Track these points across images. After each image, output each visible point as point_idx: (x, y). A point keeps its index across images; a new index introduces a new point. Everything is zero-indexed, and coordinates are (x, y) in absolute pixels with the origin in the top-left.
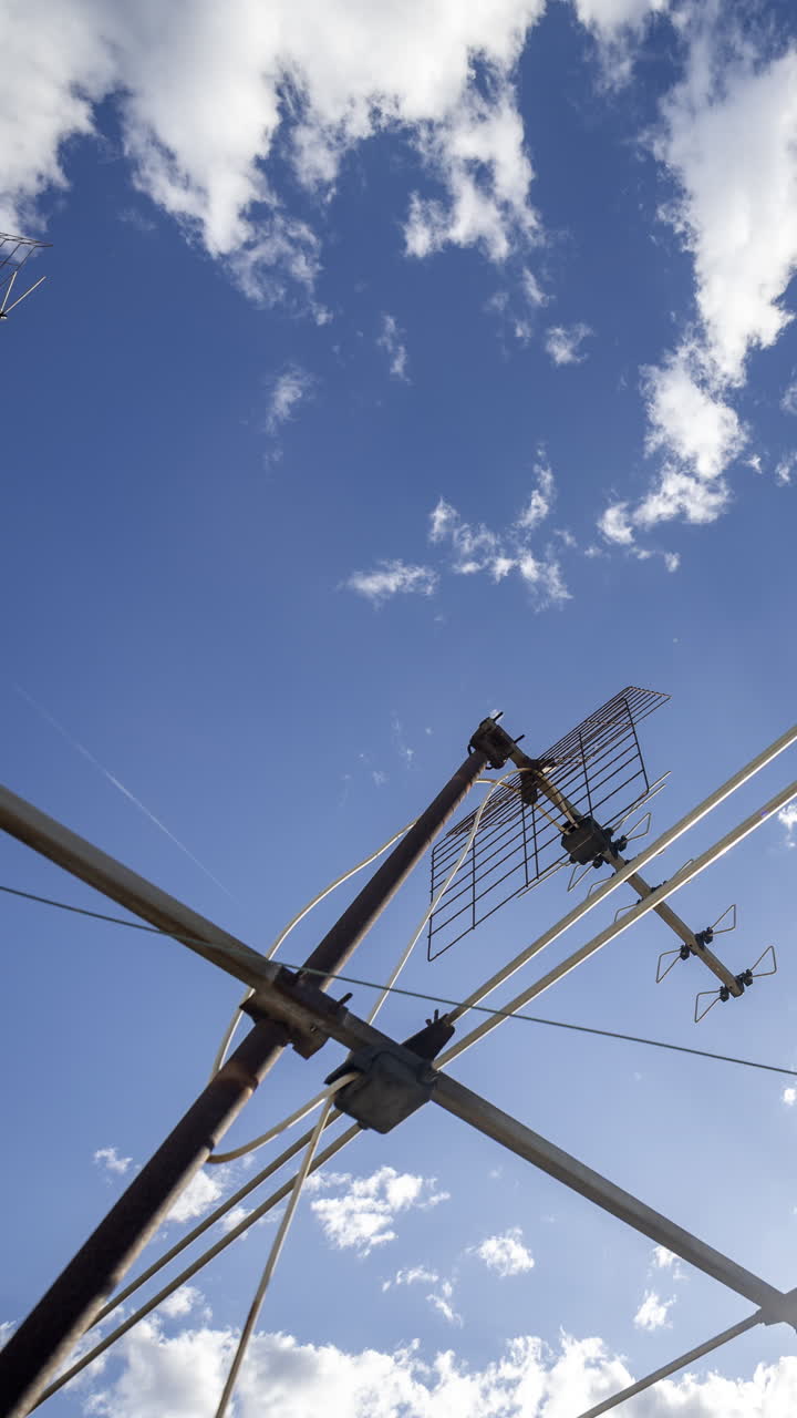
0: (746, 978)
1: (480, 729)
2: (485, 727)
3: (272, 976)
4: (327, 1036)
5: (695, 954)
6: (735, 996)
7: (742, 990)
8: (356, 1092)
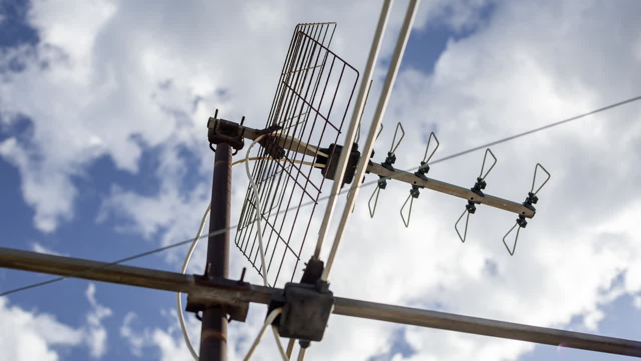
0: (532, 199)
1: (209, 129)
2: (212, 126)
3: (192, 280)
4: (248, 302)
5: (479, 203)
6: (531, 217)
7: (533, 210)
8: (287, 319)
